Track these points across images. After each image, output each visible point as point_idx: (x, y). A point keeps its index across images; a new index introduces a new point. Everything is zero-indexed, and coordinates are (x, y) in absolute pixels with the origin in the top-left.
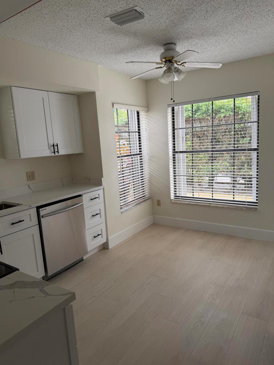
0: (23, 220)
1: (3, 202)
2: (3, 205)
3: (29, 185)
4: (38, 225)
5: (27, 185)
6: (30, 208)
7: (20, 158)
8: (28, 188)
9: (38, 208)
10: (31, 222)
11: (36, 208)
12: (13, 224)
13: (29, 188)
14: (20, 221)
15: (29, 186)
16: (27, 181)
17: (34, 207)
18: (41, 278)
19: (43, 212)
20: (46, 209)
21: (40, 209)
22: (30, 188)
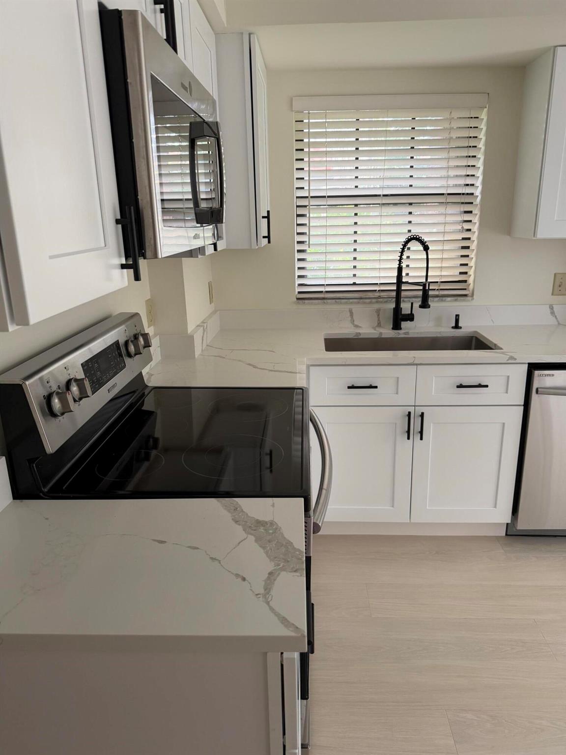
0: (487, 386)
1: (476, 332)
2: (474, 339)
3: (553, 306)
4: (523, 407)
5: (548, 306)
6: (512, 361)
7: (534, 236)
8: (549, 311)
9: (533, 367)
10: (506, 394)
11: (527, 365)
12: (460, 386)
13: (551, 313)
14: (480, 386)
15: (551, 308)
16: (552, 294)
17: (525, 363)
18: (504, 523)
19: (544, 379)
20: (553, 375)
21: (537, 373)
22: (553, 313)
